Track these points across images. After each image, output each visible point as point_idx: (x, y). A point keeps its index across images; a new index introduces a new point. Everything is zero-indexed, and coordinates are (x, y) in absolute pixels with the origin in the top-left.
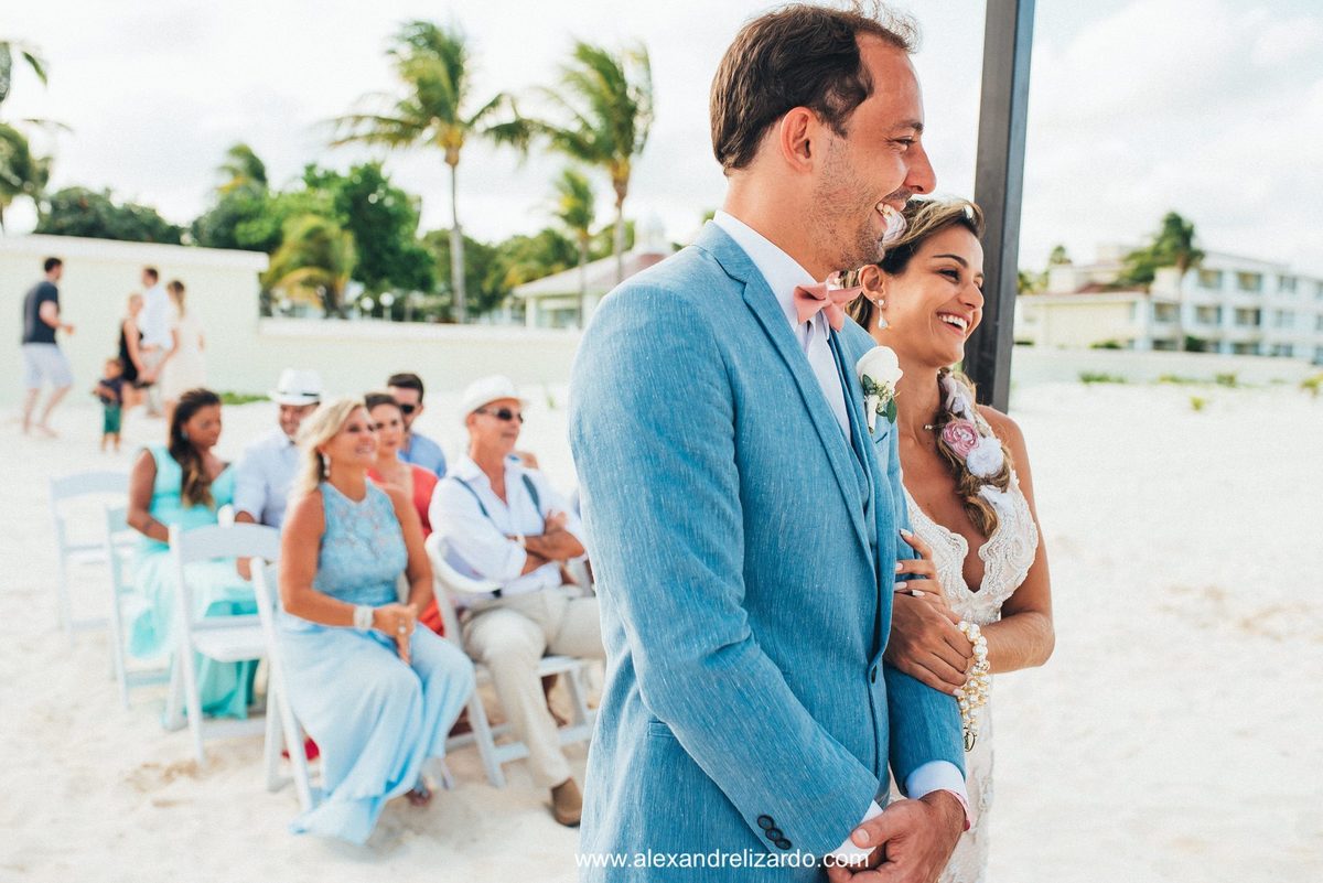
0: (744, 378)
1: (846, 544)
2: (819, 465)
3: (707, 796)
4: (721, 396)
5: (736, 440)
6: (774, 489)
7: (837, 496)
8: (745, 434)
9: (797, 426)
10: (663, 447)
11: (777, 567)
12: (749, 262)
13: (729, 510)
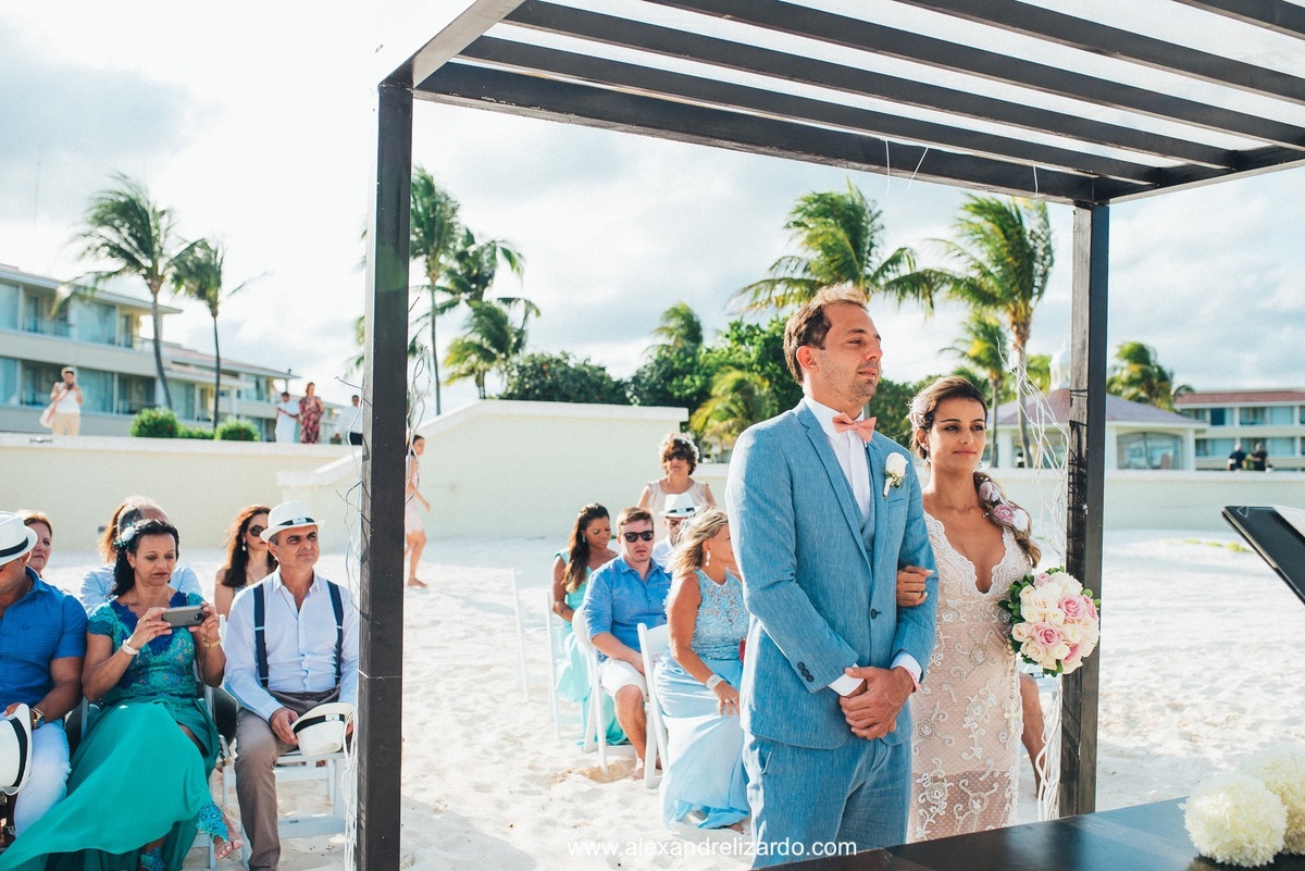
0: (795, 469)
1: (853, 548)
2: (836, 510)
3: (780, 661)
4: (784, 476)
5: (792, 496)
6: (810, 519)
7: (846, 525)
8: (796, 493)
9: (825, 491)
10: (755, 496)
11: (815, 556)
12: (814, 418)
13: (787, 525)
